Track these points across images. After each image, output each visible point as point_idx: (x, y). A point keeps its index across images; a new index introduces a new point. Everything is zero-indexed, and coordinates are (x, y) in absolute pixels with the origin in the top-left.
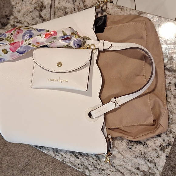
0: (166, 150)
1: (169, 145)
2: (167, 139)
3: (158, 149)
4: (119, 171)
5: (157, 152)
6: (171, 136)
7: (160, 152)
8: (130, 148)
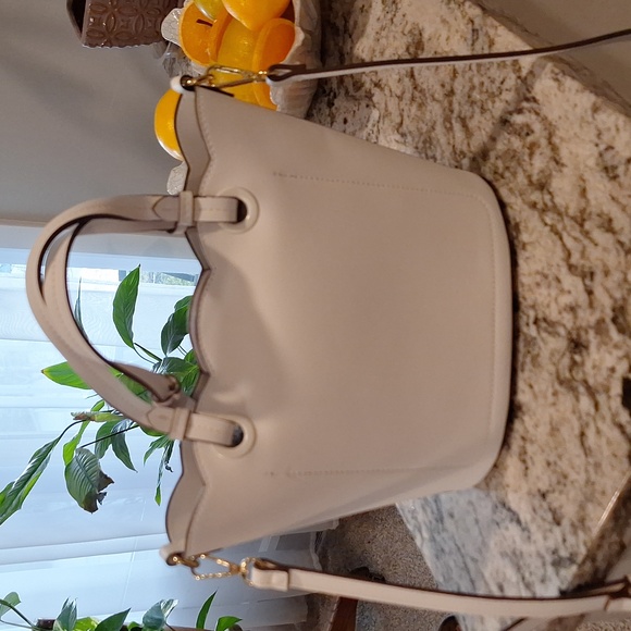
0: (563, 572)
1: (571, 559)
2: (571, 539)
3: (549, 559)
4: (468, 572)
5: (544, 564)
6: (581, 535)
7: (550, 570)
8: (498, 524)
